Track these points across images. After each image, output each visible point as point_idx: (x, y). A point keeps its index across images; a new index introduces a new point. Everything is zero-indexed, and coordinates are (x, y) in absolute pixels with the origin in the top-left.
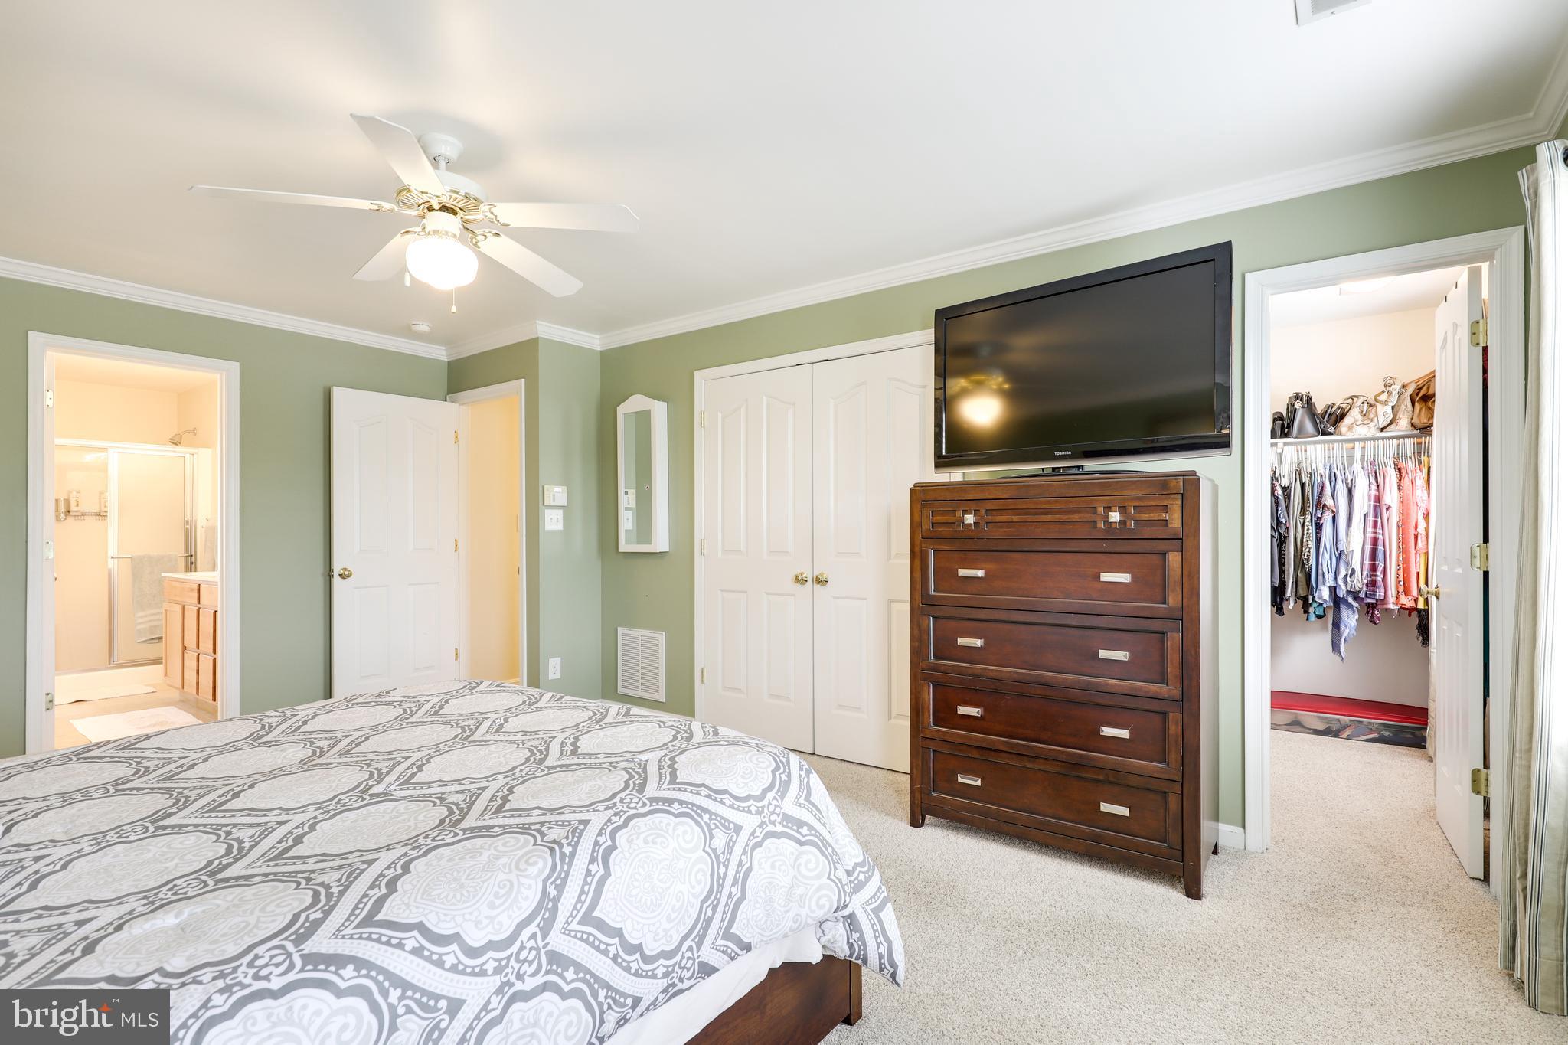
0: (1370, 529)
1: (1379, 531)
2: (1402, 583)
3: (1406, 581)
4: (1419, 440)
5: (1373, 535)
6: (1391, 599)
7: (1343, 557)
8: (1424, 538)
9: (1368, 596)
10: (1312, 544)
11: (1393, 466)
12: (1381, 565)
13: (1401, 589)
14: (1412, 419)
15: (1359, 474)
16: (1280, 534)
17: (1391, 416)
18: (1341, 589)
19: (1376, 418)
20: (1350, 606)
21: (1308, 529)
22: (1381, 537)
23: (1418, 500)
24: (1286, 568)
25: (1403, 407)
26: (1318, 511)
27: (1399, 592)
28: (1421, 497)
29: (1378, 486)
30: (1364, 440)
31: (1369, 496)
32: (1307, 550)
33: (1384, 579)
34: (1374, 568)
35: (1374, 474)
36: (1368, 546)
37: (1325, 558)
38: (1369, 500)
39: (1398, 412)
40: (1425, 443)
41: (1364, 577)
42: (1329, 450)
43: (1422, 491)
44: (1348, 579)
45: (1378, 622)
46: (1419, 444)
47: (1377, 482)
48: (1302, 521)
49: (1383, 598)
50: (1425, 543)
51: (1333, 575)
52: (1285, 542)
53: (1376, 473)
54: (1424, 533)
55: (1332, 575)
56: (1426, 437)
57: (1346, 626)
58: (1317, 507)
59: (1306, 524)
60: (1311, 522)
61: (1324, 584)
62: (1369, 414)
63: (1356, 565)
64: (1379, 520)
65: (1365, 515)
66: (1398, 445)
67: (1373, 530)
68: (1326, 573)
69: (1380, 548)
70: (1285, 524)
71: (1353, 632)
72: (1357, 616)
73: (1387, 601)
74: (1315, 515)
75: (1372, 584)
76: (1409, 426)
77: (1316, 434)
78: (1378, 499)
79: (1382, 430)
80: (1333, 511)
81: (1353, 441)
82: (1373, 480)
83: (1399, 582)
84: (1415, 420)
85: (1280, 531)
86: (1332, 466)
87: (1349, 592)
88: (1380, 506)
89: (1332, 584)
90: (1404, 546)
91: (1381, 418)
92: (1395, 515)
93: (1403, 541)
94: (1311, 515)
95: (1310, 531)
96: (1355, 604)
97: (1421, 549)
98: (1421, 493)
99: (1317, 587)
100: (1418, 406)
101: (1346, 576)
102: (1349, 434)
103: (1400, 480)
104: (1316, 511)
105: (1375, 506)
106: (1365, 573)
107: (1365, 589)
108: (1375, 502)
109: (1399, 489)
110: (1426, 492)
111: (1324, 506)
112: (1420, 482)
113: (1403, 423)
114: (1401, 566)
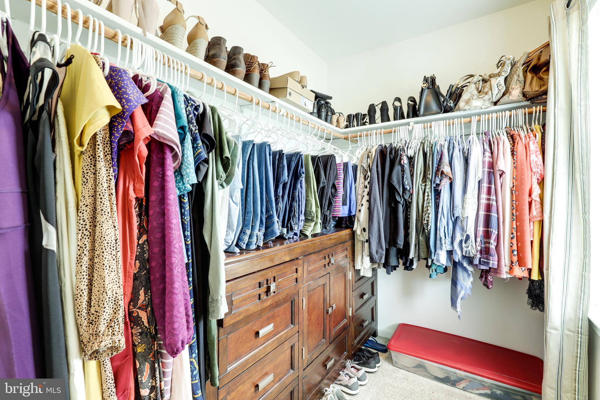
0: (484, 196)
1: (493, 197)
2: (516, 253)
3: (520, 251)
4: (530, 110)
5: (486, 202)
6: (505, 269)
7: (459, 223)
8: (539, 206)
9: (482, 263)
10: (431, 210)
11: (505, 134)
12: (494, 232)
13: (515, 259)
14: (523, 89)
15: (474, 142)
16: (405, 200)
17: (504, 89)
18: (457, 254)
19: (490, 92)
20: (465, 269)
21: (428, 196)
22: (494, 203)
23: (532, 166)
24: (410, 231)
25: (515, 77)
26: (437, 178)
27: (512, 262)
28: (536, 162)
29: (492, 153)
30: (479, 115)
31: (484, 162)
32: (427, 215)
33: (497, 247)
34: (487, 235)
35: (488, 142)
36: (482, 213)
37: (443, 222)
38: (484, 167)
39: (510, 84)
40: (536, 113)
41: (478, 244)
42: (449, 125)
43: (536, 156)
44: (464, 244)
45: (491, 286)
46: (530, 114)
47: (491, 149)
48: (423, 187)
49: (496, 267)
50: (539, 210)
51: (450, 240)
52: (410, 207)
53: (490, 142)
54: (538, 199)
55: (448, 240)
56: (536, 107)
57: (462, 287)
58: (436, 174)
59: (427, 190)
60: (431, 188)
61: (441, 249)
62: (484, 89)
63: (471, 231)
64: (493, 186)
65: (479, 182)
66: (510, 117)
67: (487, 197)
68: (443, 238)
69: (494, 215)
70: (409, 191)
71: (469, 292)
72: (471, 279)
73: (500, 271)
74: (434, 182)
75: (486, 252)
76: (521, 96)
77: (439, 111)
78: (492, 166)
79: (495, 103)
80: (450, 178)
81: (470, 116)
82: (487, 147)
83: (513, 252)
84: (527, 89)
85: (405, 197)
86: (452, 138)
87: (464, 257)
88: (493, 173)
89: (449, 248)
90: (518, 213)
91: (495, 91)
92: (508, 181)
93: (516, 208)
94: (431, 182)
95: (430, 197)
96: (470, 269)
97: (535, 217)
98: (535, 157)
99: (435, 251)
100: (529, 76)
101: (461, 241)
102: (467, 107)
103: (514, 146)
104: (435, 178)
105: (489, 173)
106: (479, 240)
107: (479, 256)
108: (489, 168)
109: (513, 155)
110: (540, 157)
111: (442, 173)
112: (534, 147)
113: (516, 93)
114: (515, 234)
